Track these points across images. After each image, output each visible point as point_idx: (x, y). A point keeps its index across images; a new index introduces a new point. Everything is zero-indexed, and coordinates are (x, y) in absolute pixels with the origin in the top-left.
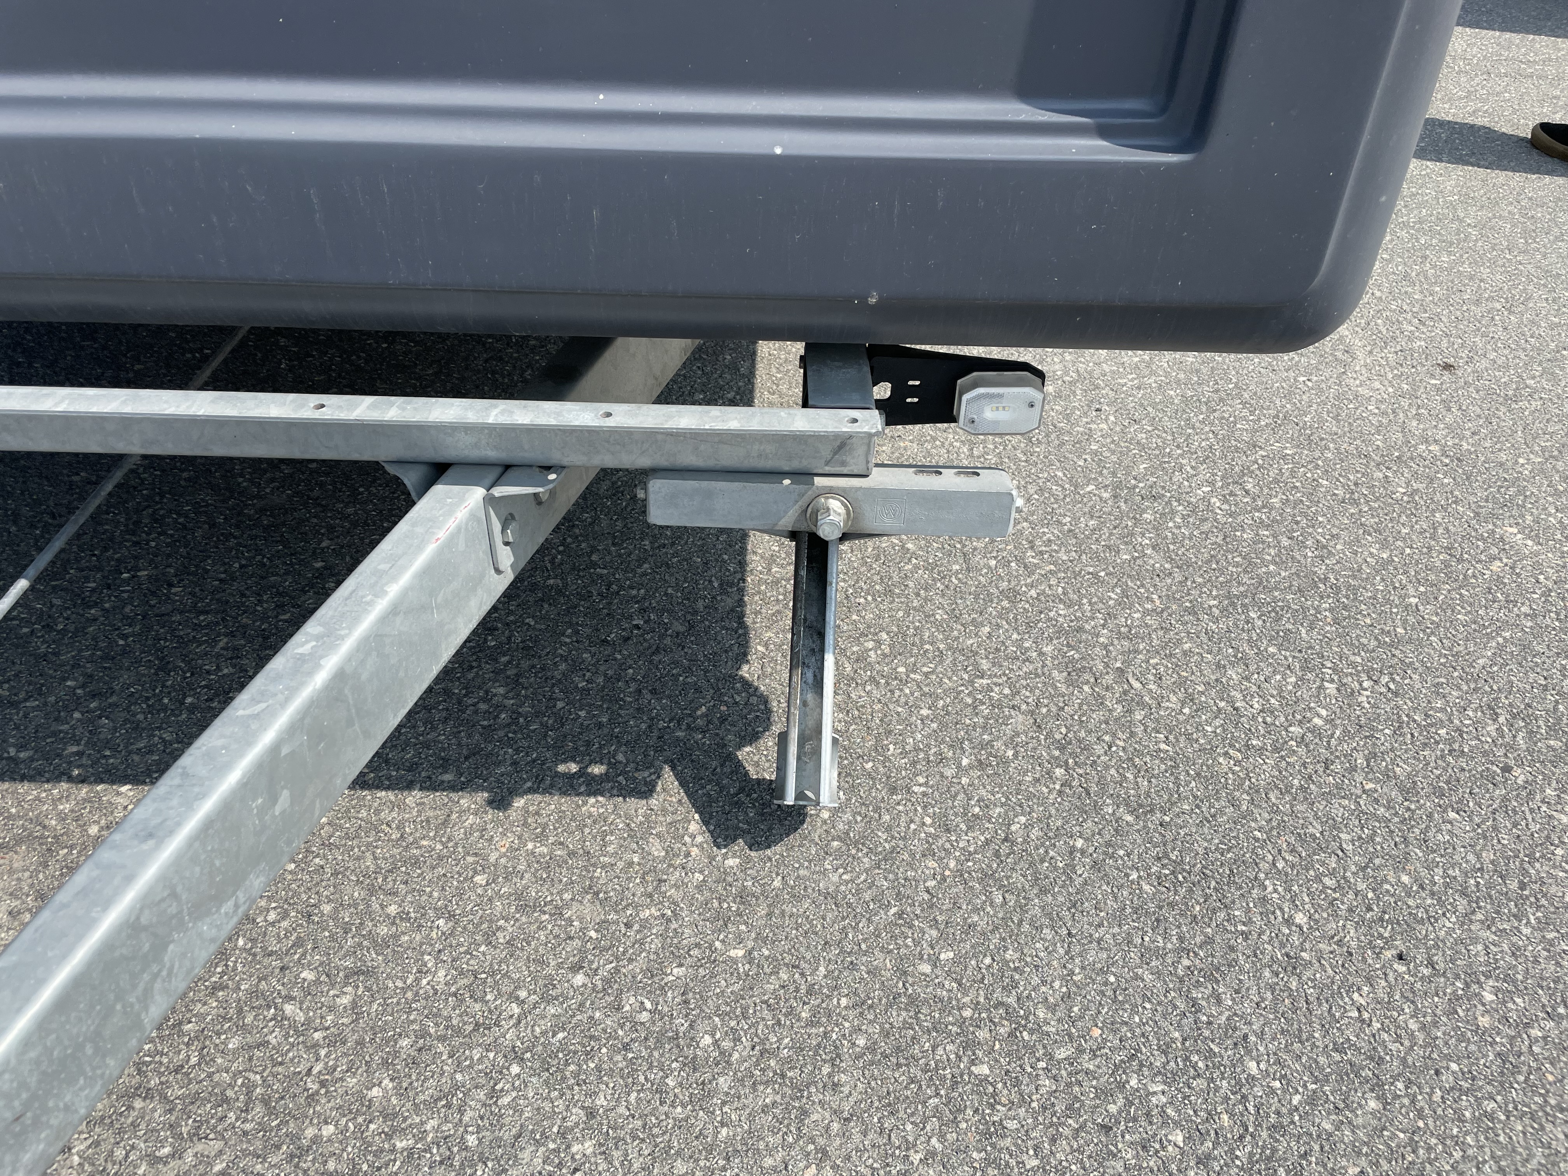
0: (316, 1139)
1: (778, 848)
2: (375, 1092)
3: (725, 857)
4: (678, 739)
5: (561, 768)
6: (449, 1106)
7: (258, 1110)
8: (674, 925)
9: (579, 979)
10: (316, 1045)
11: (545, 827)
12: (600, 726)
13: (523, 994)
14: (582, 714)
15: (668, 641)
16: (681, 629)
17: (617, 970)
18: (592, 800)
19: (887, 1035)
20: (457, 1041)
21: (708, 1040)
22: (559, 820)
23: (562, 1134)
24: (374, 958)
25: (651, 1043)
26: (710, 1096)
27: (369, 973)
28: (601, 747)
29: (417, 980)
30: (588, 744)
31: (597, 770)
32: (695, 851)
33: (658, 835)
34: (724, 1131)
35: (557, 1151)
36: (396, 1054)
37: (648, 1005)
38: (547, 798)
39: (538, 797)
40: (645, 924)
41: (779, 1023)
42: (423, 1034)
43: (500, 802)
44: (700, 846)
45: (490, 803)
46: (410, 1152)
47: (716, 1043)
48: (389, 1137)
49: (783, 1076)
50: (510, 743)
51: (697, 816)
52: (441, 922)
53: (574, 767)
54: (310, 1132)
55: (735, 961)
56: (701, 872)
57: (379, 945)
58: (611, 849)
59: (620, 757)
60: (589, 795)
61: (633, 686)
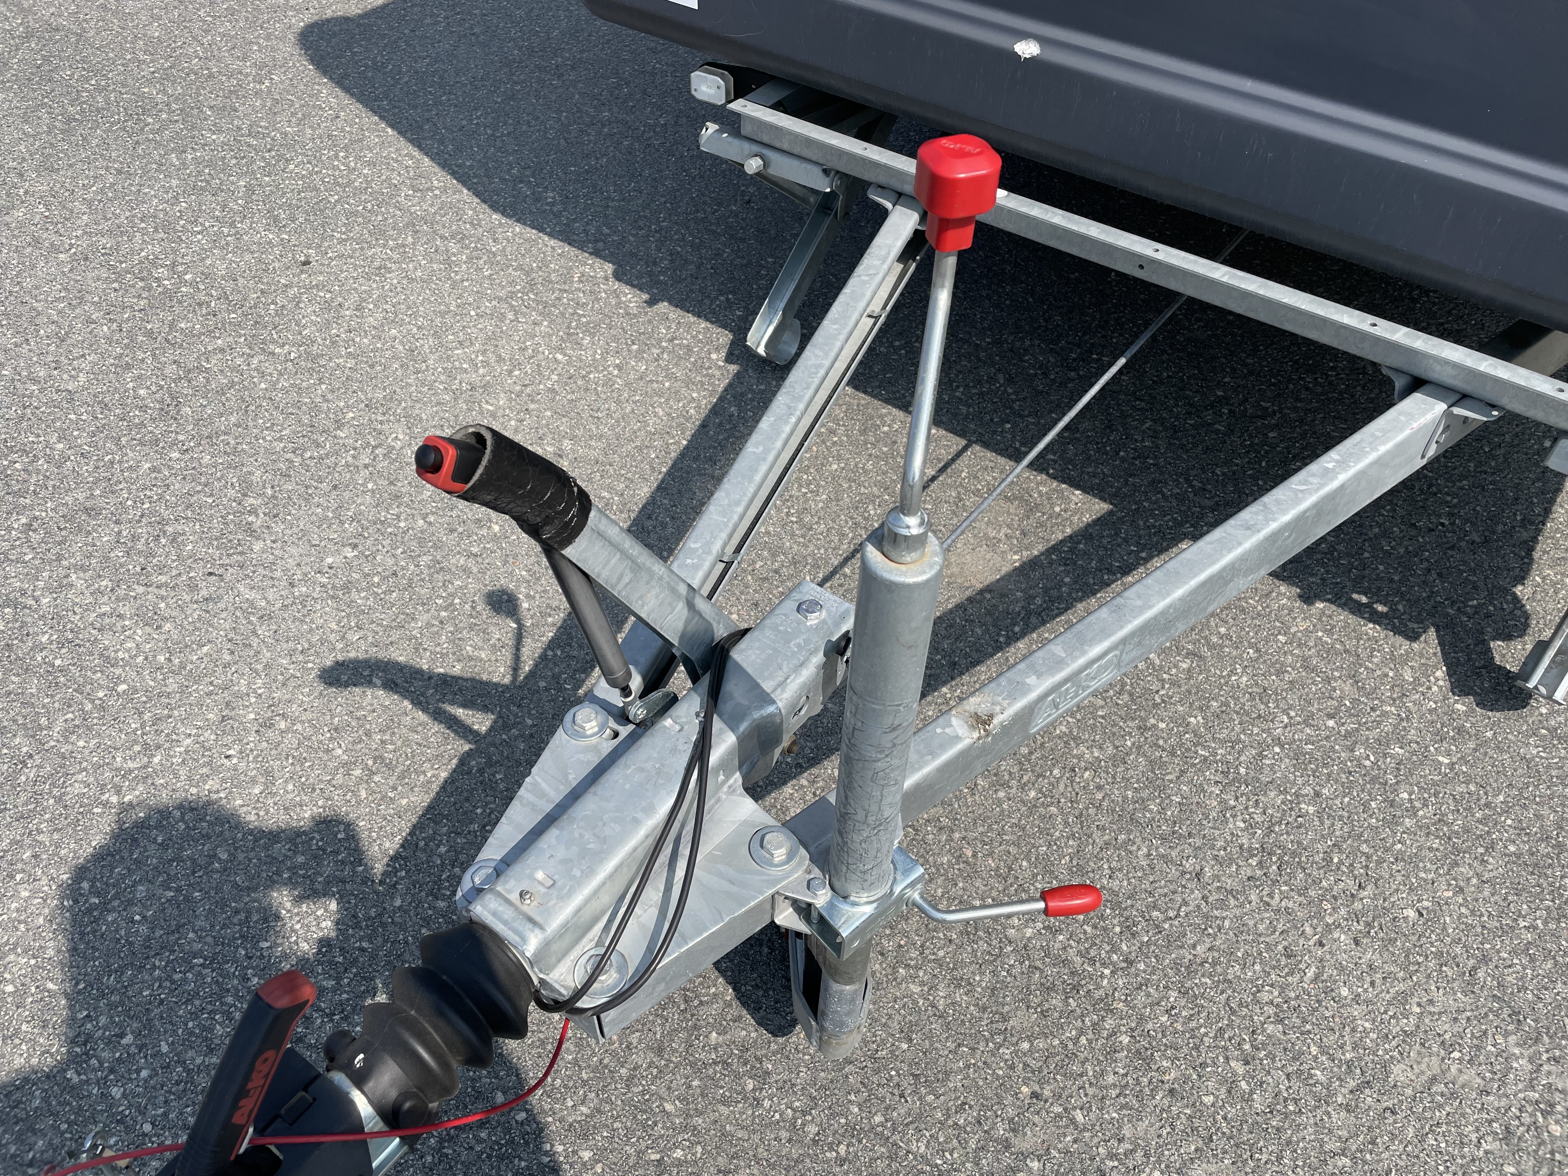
0: (1154, 726)
1: (1498, 714)
2: (1192, 720)
3: (1456, 702)
4: (1448, 614)
5: (1355, 596)
6: (1233, 747)
7: (1126, 697)
8: (1404, 724)
9: (1331, 723)
10: (1163, 680)
11: (1333, 627)
12: (1392, 581)
13: (1292, 714)
14: (1381, 567)
15: (1463, 544)
16: (1478, 540)
17: (1357, 730)
18: (1371, 625)
19: (1532, 854)
20: (1245, 718)
21: (1405, 796)
22: (1344, 627)
23: (1297, 795)
24: (1205, 652)
25: (1367, 779)
26: (1397, 824)
27: (1201, 658)
28: (1388, 594)
29: (1229, 676)
30: (1379, 589)
31: (1380, 608)
32: (1435, 688)
33: (1412, 667)
34: (1399, 846)
35: (1291, 802)
36: (1208, 707)
37: (1372, 758)
38: (1340, 610)
39: (1333, 607)
40: (1384, 714)
41: (1458, 811)
42: (1227, 704)
43: (1307, 598)
44: (1440, 687)
45: (1300, 596)
46: (1206, 759)
47: (1410, 800)
48: (1195, 745)
49: (1450, 838)
50: (1324, 565)
51: (1444, 668)
52: (1251, 651)
53: (1364, 600)
54: (1152, 721)
55: (1441, 763)
56: (1435, 703)
57: (1211, 647)
58: (1375, 660)
59: (1400, 607)
60: (1370, 621)
61: (1425, 565)
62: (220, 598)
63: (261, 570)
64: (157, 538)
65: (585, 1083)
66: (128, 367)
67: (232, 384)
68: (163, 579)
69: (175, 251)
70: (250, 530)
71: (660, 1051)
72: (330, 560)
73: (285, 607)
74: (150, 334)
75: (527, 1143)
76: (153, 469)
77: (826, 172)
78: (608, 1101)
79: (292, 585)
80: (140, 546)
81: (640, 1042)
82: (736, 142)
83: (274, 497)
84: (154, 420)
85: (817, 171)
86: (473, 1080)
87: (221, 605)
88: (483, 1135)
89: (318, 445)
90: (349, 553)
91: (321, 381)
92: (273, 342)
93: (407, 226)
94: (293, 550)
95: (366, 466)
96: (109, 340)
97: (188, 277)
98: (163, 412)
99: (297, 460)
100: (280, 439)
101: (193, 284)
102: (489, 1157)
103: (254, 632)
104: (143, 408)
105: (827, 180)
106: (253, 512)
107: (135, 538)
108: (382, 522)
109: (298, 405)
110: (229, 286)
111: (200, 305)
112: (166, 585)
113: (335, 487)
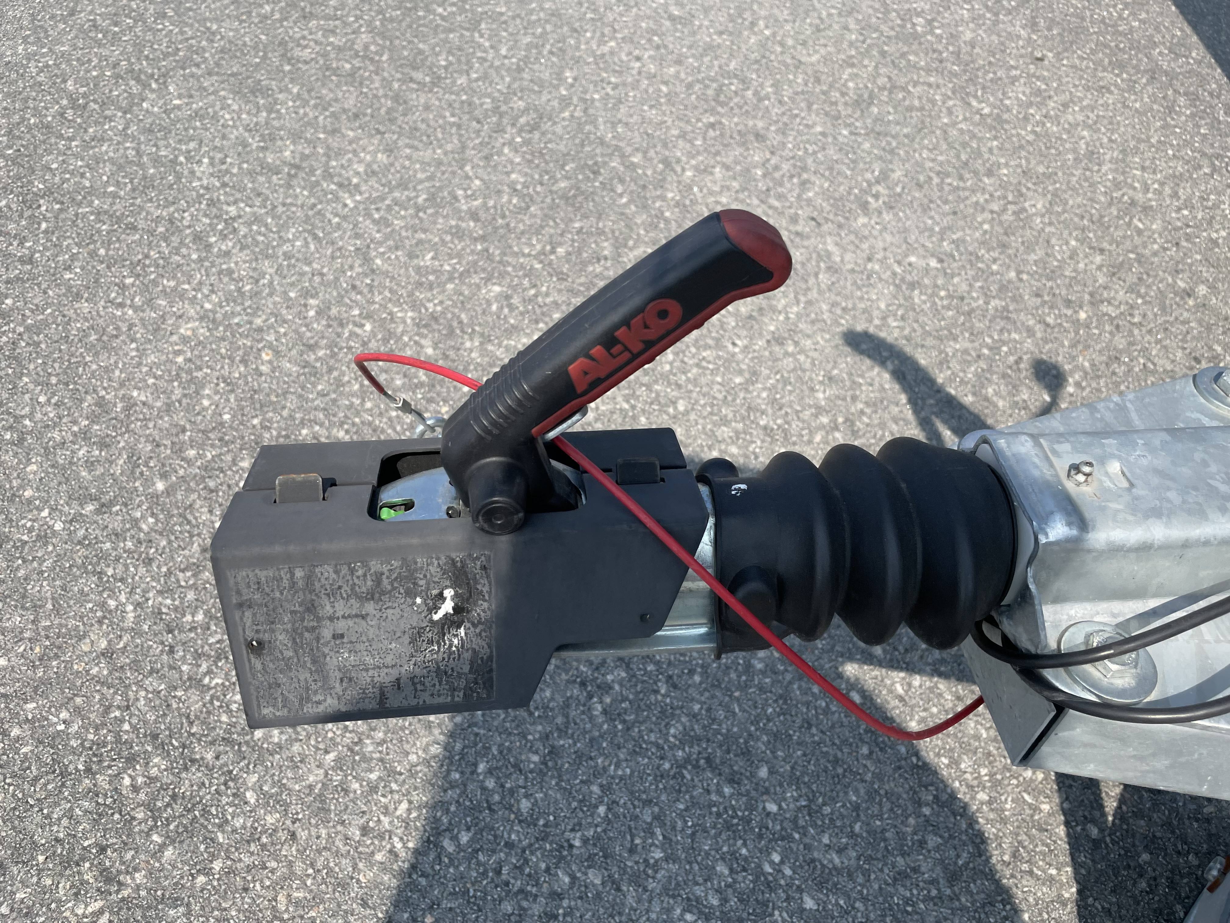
72: (913, 259)
73: (853, 271)
87: (806, 243)
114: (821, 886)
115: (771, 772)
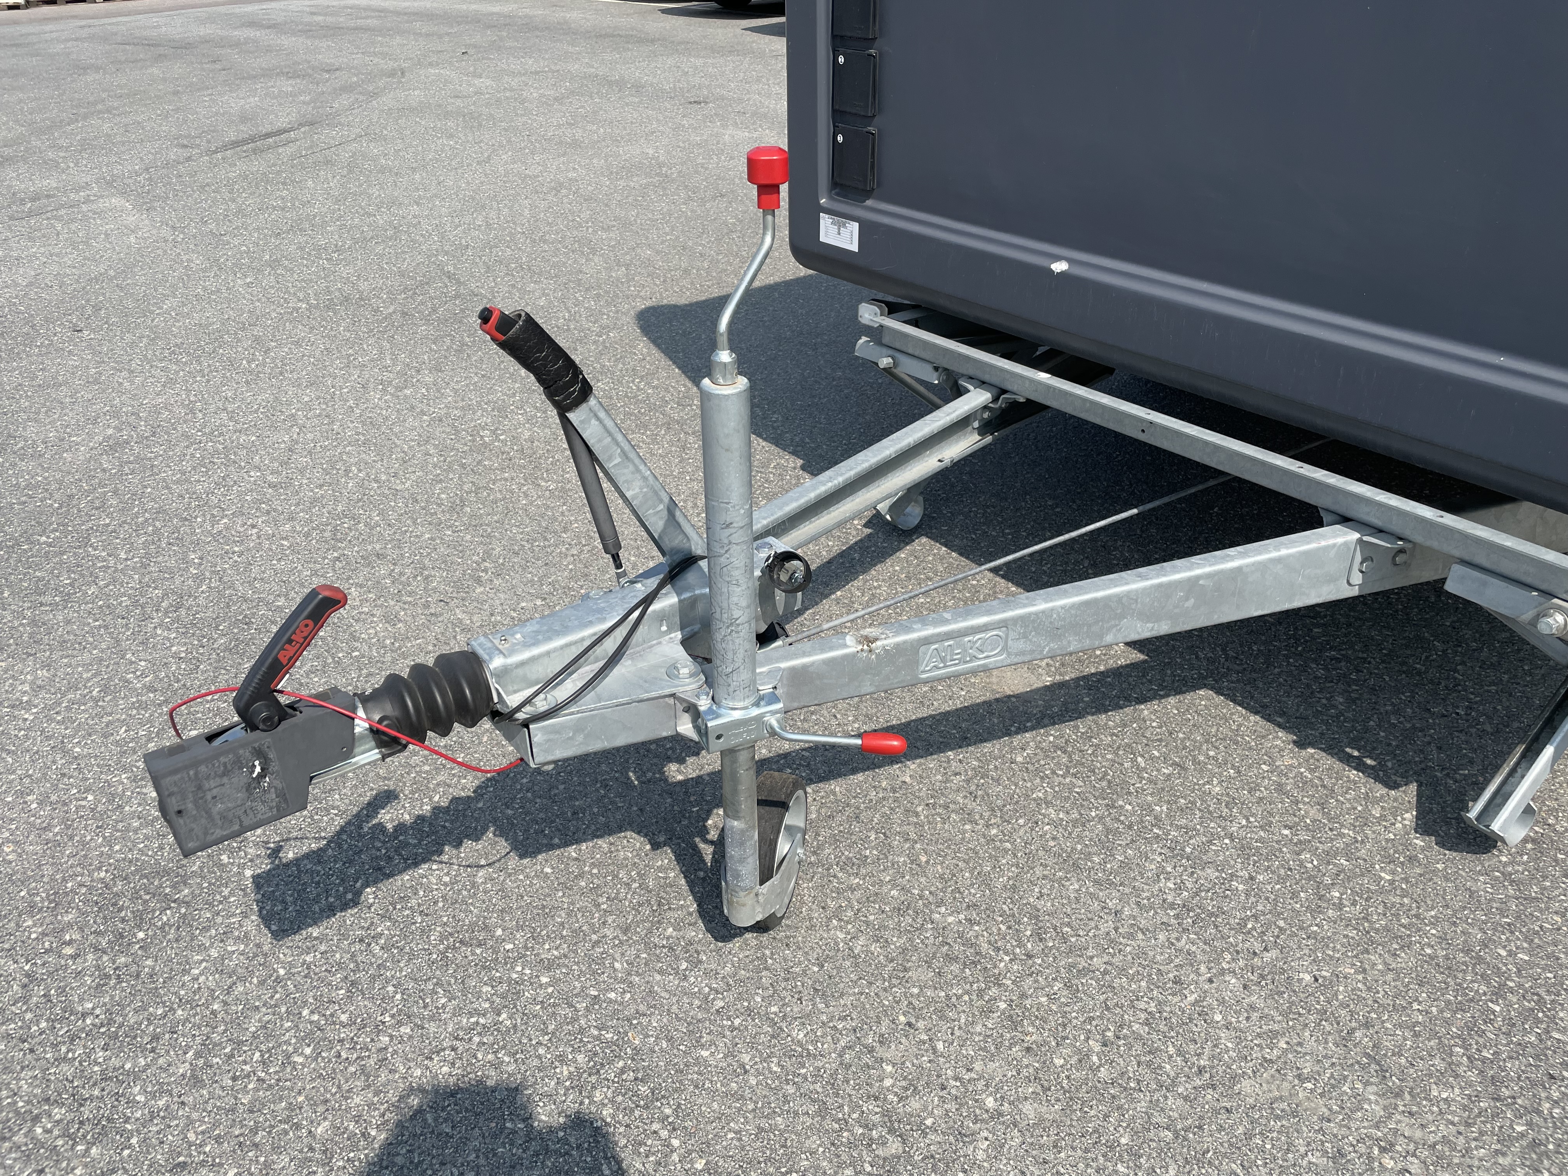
0: (1121, 806)
1: (1455, 854)
2: (1157, 808)
3: (1417, 838)
4: (1436, 776)
5: (1348, 750)
6: (1186, 833)
7: (1104, 784)
8: (1358, 845)
9: (1286, 832)
10: (1144, 778)
11: (1317, 767)
12: (1389, 745)
13: (1252, 819)
14: (1382, 734)
15: (1473, 730)
16: (1489, 730)
17: (1309, 841)
18: (1355, 772)
19: (1448, 959)
20: (1206, 815)
21: (1337, 894)
22: (1328, 770)
23: (1232, 875)
24: (1189, 764)
25: (1304, 876)
26: (1320, 912)
27: (1185, 769)
28: (1381, 753)
29: (1204, 784)
30: (1374, 749)
31: (1369, 762)
32: (1399, 825)
33: (1382, 807)
34: (1315, 928)
35: (1225, 879)
36: (1176, 802)
37: (1315, 863)
38: (1329, 757)
39: (1324, 754)
40: (1342, 835)
41: (1385, 915)
42: (1194, 803)
43: (1301, 744)
44: (1405, 826)
45: (1295, 742)
46: (1158, 836)
47: (1340, 899)
48: (1152, 825)
49: (1368, 932)
50: (1327, 723)
51: (1414, 813)
52: (1232, 771)
53: (1356, 753)
54: (1121, 803)
55: (1381, 878)
56: (1395, 835)
57: (1195, 761)
58: (1348, 796)
59: (1389, 764)
60: (1355, 769)
61: (1428, 739)
62: (441, 615)
63: (475, 604)
64: (415, 577)
65: (562, 937)
66: (441, 481)
67: (504, 498)
68: (409, 599)
69: (499, 422)
70: (479, 581)
71: (625, 931)
72: (524, 604)
73: (482, 626)
74: (463, 466)
75: (506, 964)
76: (432, 539)
77: (936, 369)
78: (575, 952)
79: (492, 615)
80: (403, 579)
81: (614, 921)
82: (878, 349)
83: (503, 564)
84: (443, 511)
85: (929, 368)
86: (485, 918)
87: (440, 619)
88: (478, 951)
89: (546, 539)
90: (539, 602)
91: (564, 504)
92: (542, 478)
93: (663, 425)
94: (502, 596)
95: (573, 555)
96: (435, 466)
97: (502, 437)
98: (452, 509)
99: (528, 546)
100: (522, 533)
101: (504, 442)
102: (476, 965)
103: (455, 637)
104: (439, 505)
105: (936, 374)
106: (486, 571)
107: (401, 574)
108: (569, 589)
109: (542, 516)
110: (526, 445)
111: (503, 453)
112: (410, 603)
113: (546, 564)
114: (549, 969)
115: (503, 930)
